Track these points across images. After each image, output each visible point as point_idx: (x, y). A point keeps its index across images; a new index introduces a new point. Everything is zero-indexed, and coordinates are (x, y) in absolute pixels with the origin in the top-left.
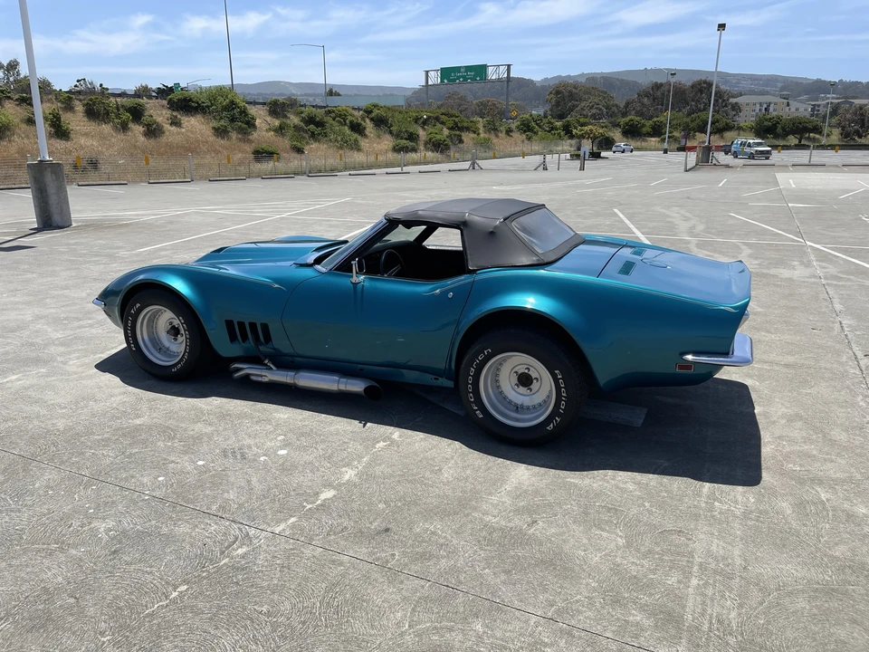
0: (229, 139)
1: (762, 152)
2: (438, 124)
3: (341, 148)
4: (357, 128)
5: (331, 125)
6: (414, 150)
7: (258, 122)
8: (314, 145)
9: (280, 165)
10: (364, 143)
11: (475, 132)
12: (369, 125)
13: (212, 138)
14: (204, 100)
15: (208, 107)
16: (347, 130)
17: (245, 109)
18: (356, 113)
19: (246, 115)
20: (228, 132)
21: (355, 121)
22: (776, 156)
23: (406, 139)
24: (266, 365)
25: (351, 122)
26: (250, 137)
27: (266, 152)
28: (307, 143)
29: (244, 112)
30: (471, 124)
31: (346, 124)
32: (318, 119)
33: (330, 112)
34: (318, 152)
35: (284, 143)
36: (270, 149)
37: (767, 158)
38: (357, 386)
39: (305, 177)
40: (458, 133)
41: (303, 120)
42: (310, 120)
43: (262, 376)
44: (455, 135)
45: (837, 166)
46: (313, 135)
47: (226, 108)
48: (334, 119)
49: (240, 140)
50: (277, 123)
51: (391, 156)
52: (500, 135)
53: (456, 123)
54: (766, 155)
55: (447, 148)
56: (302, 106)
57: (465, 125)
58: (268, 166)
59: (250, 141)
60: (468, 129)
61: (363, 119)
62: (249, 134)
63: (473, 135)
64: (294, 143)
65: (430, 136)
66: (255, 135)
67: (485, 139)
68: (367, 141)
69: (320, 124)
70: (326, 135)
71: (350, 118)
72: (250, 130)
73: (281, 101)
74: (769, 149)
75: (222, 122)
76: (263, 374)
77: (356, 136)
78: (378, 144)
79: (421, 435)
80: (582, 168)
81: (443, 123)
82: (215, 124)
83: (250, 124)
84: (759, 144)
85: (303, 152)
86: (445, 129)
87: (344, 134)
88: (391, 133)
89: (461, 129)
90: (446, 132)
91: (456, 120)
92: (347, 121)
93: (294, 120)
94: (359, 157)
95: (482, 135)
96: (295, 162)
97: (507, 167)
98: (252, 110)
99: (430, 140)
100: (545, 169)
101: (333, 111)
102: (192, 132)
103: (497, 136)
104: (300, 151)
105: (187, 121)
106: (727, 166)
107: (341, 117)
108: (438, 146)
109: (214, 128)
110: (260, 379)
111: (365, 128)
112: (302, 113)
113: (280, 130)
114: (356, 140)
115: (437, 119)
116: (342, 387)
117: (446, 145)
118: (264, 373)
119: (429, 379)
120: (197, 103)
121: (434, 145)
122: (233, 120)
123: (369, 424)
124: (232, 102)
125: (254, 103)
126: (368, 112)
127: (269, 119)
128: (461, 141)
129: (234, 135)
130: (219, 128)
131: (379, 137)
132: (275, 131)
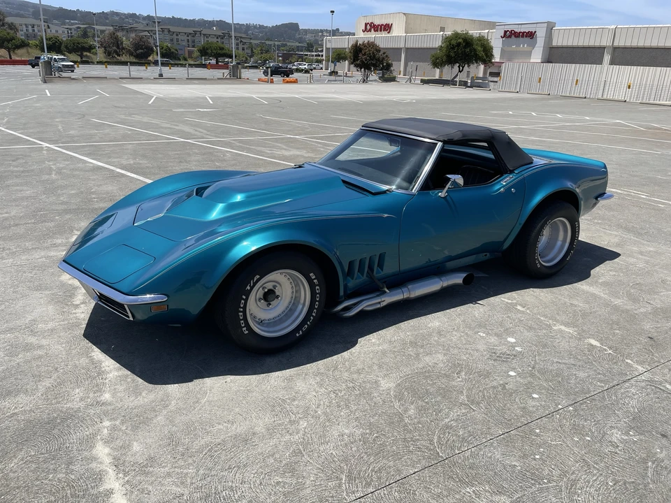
1: (67, 66)
22: (81, 70)
37: (73, 71)
43: (379, 303)
54: (71, 69)
74: (72, 64)
76: (383, 300)
84: (63, 60)
110: (379, 306)
116: (445, 284)
118: (380, 299)
119: (480, 257)
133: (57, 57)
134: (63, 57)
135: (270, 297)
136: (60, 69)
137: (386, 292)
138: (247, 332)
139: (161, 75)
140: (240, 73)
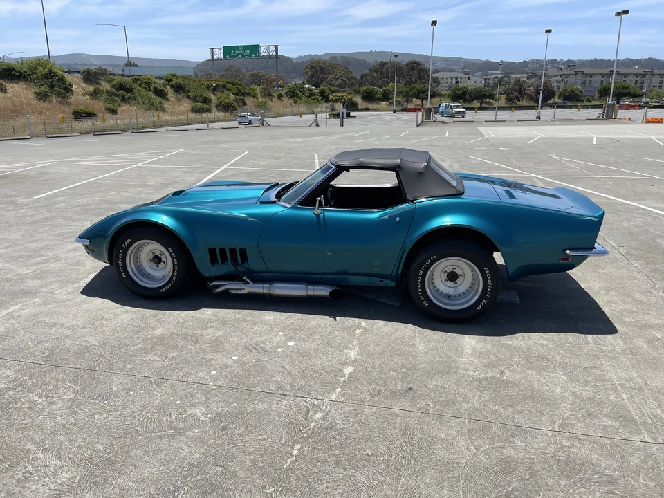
0: (50, 101)
1: (459, 112)
2: (225, 90)
3: (149, 109)
4: (160, 93)
5: (139, 90)
6: (209, 111)
7: (74, 88)
8: (125, 107)
9: (98, 123)
10: (166, 105)
11: (254, 97)
12: (170, 91)
13: (35, 102)
14: (25, 69)
15: (28, 75)
16: (151, 94)
17: (63, 77)
18: (158, 81)
19: (64, 82)
20: (49, 96)
21: (159, 87)
22: (470, 115)
23: (201, 102)
24: (245, 280)
25: (155, 88)
26: (69, 100)
27: (84, 113)
28: (119, 105)
29: (62, 79)
30: (251, 91)
31: (150, 90)
32: (127, 86)
33: (136, 80)
34: (129, 112)
35: (98, 106)
36: (88, 110)
37: (463, 117)
38: (324, 291)
39: (129, 133)
40: (242, 97)
41: (114, 86)
42: (121, 87)
43: (240, 289)
44: (240, 99)
45: (513, 121)
46: (124, 99)
47: (45, 76)
48: (140, 85)
49: (60, 103)
50: (91, 88)
51: (192, 115)
52: (274, 99)
53: (239, 90)
54: (463, 114)
55: (234, 109)
56: (111, 75)
57: (247, 91)
58: (88, 124)
59: (70, 104)
60: (249, 94)
61: (165, 86)
62: (68, 97)
63: (254, 100)
64: (109, 105)
65: (221, 100)
66: (73, 99)
67: (262, 102)
68: (170, 103)
69: (130, 90)
70: (135, 99)
71: (153, 85)
72: (68, 94)
73: (93, 71)
74: (464, 110)
75: (43, 88)
76: (242, 288)
77: (160, 99)
78: (179, 106)
79: (381, 323)
80: (342, 125)
81: (229, 90)
82: (38, 90)
83: (68, 89)
84: (457, 107)
85: (116, 113)
86: (231, 95)
87: (150, 98)
88: (188, 97)
89: (244, 94)
90: (232, 97)
91: (239, 87)
92: (152, 88)
93: (106, 86)
94: (165, 117)
95: (260, 99)
96: (111, 121)
97: (284, 124)
98: (69, 78)
99: (221, 102)
100: (317, 125)
101: (139, 79)
102: (17, 97)
103: (271, 100)
104: (114, 112)
105: (12, 88)
106: (443, 122)
107: (146, 84)
108: (227, 108)
109: (36, 93)
110: (239, 292)
111: (167, 93)
112: (112, 80)
113: (95, 94)
114: (161, 103)
115: (224, 86)
116: (310, 293)
117: (233, 107)
118: (243, 286)
119: (375, 281)
120: (20, 72)
121: (224, 106)
122: (52, 86)
123: (337, 318)
124: (51, 71)
125: (70, 72)
126: (169, 80)
127: (83, 85)
128: (245, 104)
129: (54, 99)
130: (41, 93)
131: (179, 100)
132: (91, 95)
133: (452, 105)
134: (458, 104)
135: (156, 260)
136: (453, 115)
137: (249, 283)
138: (124, 276)
139: (539, 118)
140: (616, 113)
